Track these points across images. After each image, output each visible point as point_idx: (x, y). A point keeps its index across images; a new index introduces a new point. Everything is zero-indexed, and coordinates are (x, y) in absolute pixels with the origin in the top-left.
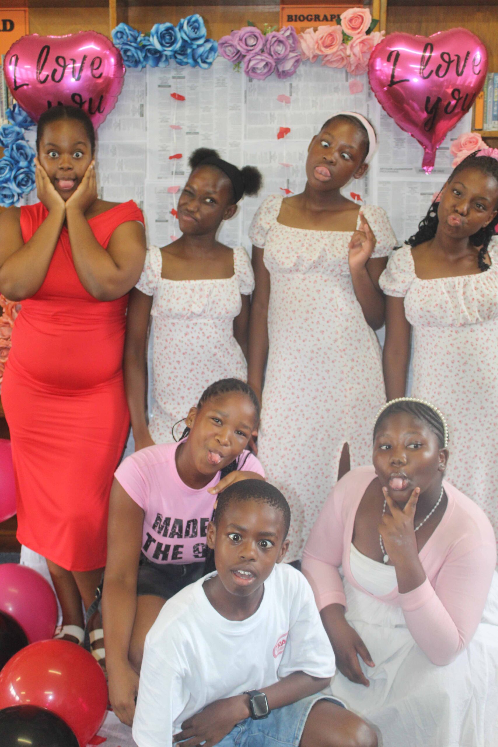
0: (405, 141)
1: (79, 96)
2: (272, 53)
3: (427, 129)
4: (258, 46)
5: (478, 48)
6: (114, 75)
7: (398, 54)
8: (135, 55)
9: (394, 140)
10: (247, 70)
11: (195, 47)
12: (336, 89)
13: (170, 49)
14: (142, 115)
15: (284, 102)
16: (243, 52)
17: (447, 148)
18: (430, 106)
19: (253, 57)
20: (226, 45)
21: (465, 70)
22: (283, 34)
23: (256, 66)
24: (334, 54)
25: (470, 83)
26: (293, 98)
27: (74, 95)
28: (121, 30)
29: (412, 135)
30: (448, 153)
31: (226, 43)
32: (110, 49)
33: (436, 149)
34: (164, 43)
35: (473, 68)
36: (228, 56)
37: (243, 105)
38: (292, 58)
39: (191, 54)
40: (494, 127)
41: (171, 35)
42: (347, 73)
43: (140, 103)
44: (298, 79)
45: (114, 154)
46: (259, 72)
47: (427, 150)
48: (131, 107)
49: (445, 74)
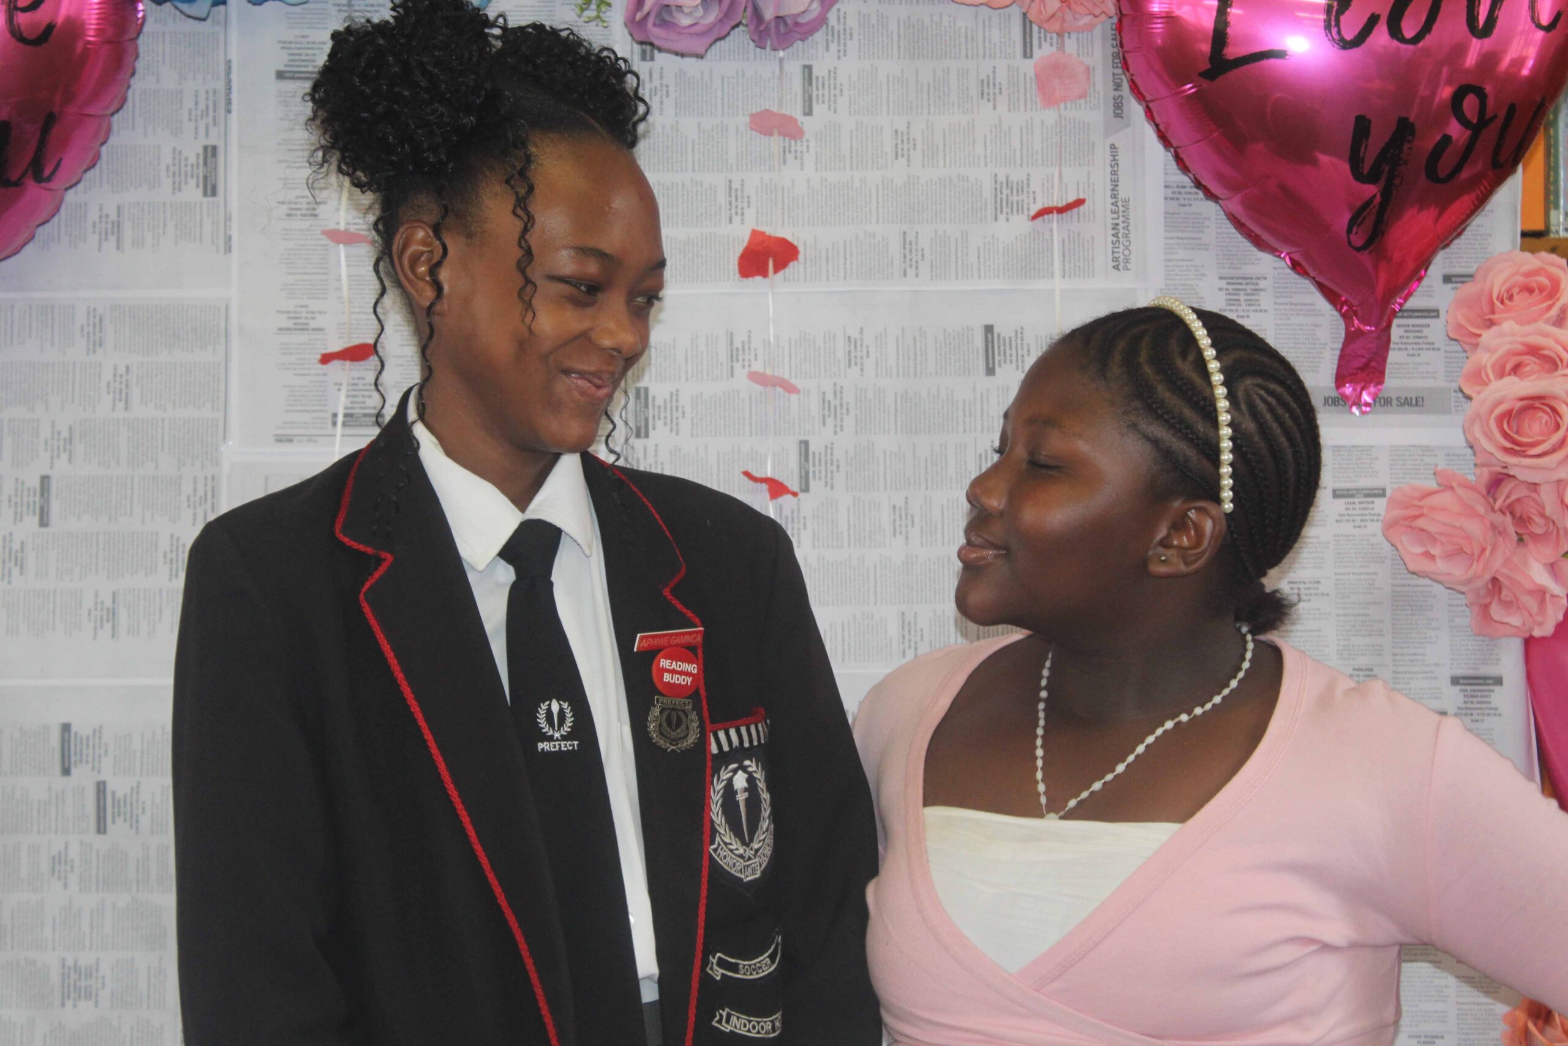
0: (1262, 284)
3: (1358, 240)
6: (99, 32)
9: (1223, 284)
10: (638, 16)
12: (987, 89)
14: (210, 189)
15: (781, 137)
17: (1433, 313)
18: (1371, 153)
21: (1502, 14)
23: (671, 2)
25: (1519, 62)
26: (813, 124)
29: (1296, 266)
30: (1435, 330)
33: (1394, 314)
35: (1530, 6)
42: (1026, 22)
43: (203, 141)
44: (833, 47)
45: (96, 344)
46: (685, 21)
47: (1356, 322)
48: (167, 158)
49: (1427, 28)
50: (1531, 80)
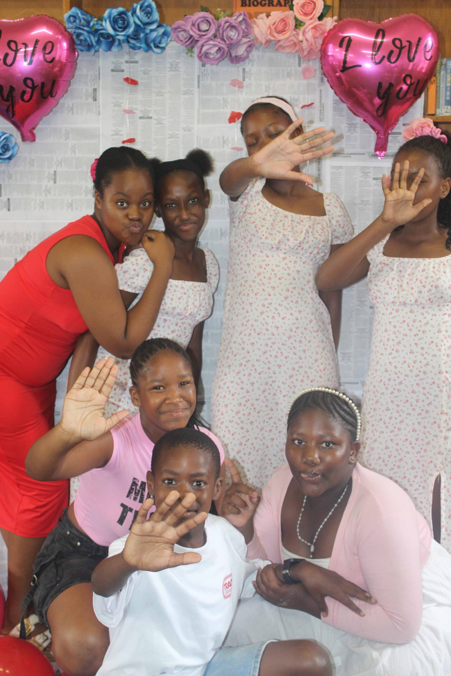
0: (357, 125)
1: (31, 80)
2: (225, 39)
3: (379, 114)
4: (210, 33)
5: (430, 34)
6: (66, 60)
7: (350, 40)
8: (88, 39)
9: (347, 125)
10: (200, 55)
11: (148, 31)
12: (289, 75)
13: (123, 33)
14: (95, 99)
15: (237, 86)
16: (196, 37)
17: (400, 133)
18: (382, 92)
19: (206, 42)
20: (179, 30)
21: (417, 56)
22: (236, 19)
23: (208, 51)
24: (287, 39)
25: (422, 68)
26: (245, 83)
27: (26, 80)
28: (74, 14)
29: (364, 120)
30: (400, 138)
31: (179, 28)
32: (62, 34)
33: (389, 134)
34: (116, 27)
35: (425, 54)
36: (181, 41)
37: (196, 90)
38: (245, 43)
39: (144, 38)
40: (446, 112)
41: (124, 20)
42: (299, 58)
43: (93, 87)
44: (251, 64)
45: (67, 138)
46: (212, 57)
47: (379, 135)
48: (84, 92)
49: (397, 60)
50: (425, 73)
